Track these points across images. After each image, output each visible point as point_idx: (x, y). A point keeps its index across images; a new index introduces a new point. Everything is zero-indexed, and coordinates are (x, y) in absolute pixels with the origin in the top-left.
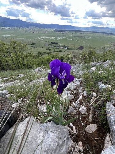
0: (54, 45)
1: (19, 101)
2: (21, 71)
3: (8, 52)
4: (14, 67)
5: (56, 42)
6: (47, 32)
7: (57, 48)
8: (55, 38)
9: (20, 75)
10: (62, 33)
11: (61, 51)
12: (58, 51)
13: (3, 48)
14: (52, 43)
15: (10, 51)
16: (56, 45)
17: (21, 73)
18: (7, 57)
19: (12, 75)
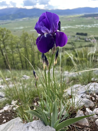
0: (81, 37)
2: (27, 72)
3: (17, 47)
4: (21, 67)
5: (84, 32)
6: (71, 20)
7: (86, 41)
8: (83, 27)
10: (95, 18)
12: (86, 46)
13: (13, 42)
14: (78, 34)
15: (19, 45)
16: (84, 37)
17: (27, 75)
18: (15, 53)
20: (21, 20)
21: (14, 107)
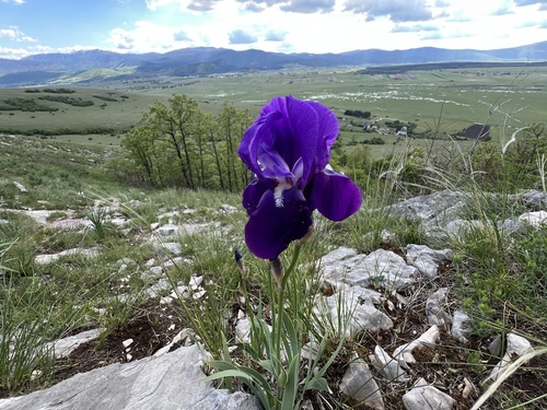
0: (356, 120)
1: (195, 281)
2: (231, 196)
3: (211, 139)
4: (218, 183)
5: (364, 110)
6: (335, 79)
7: (366, 130)
8: (360, 97)
9: (225, 206)
10: (392, 76)
11: (379, 142)
12: (366, 142)
13: (202, 127)
14: (348, 113)
15: (215, 135)
16: (364, 121)
17: (230, 203)
18: (206, 153)
19: (205, 203)
20: (222, 76)
21: (196, 291)
